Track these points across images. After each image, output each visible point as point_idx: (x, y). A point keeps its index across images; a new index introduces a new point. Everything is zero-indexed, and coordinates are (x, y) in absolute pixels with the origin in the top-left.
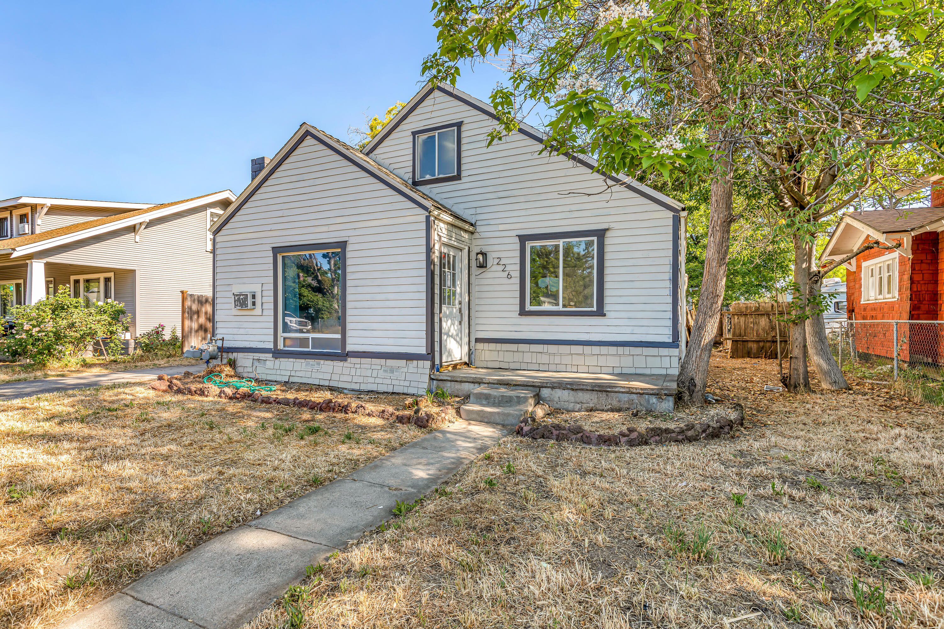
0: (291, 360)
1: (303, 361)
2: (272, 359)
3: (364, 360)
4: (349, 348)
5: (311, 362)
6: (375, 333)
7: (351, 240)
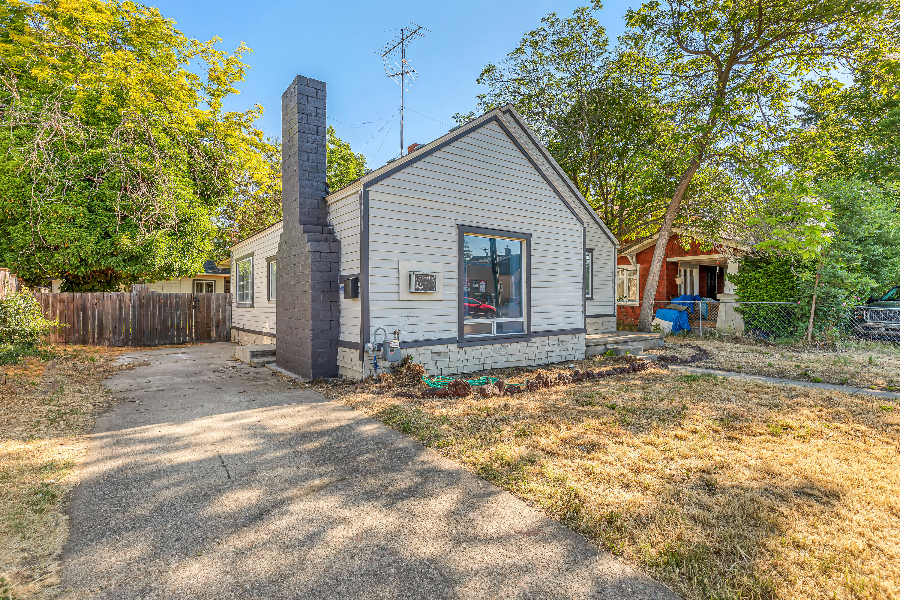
0: (479, 347)
1: (491, 346)
2: (458, 349)
3: (543, 339)
4: (533, 329)
5: (498, 346)
6: (551, 315)
7: (534, 234)
